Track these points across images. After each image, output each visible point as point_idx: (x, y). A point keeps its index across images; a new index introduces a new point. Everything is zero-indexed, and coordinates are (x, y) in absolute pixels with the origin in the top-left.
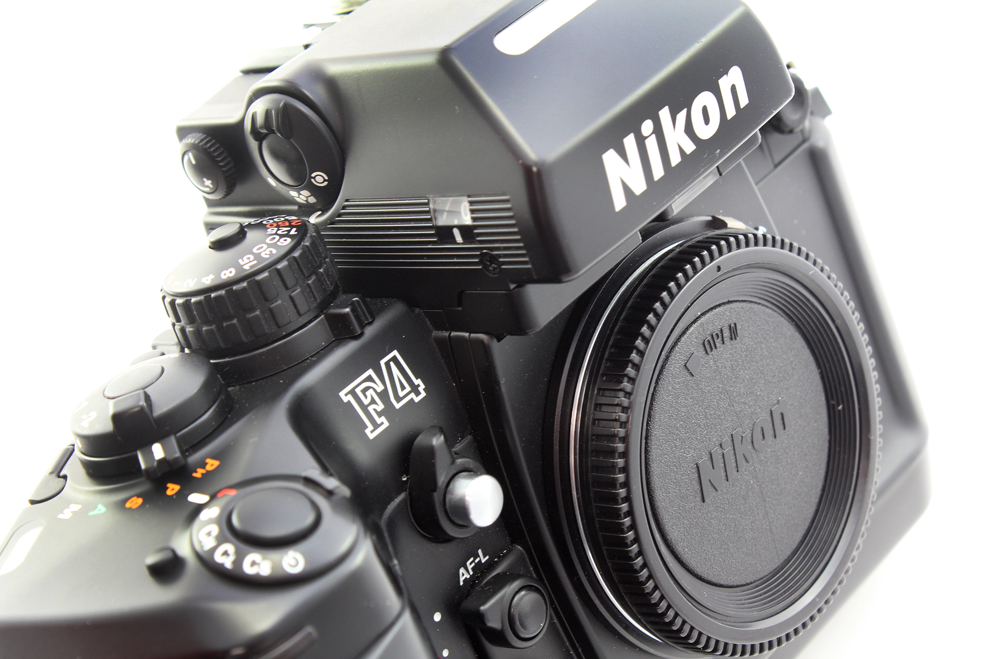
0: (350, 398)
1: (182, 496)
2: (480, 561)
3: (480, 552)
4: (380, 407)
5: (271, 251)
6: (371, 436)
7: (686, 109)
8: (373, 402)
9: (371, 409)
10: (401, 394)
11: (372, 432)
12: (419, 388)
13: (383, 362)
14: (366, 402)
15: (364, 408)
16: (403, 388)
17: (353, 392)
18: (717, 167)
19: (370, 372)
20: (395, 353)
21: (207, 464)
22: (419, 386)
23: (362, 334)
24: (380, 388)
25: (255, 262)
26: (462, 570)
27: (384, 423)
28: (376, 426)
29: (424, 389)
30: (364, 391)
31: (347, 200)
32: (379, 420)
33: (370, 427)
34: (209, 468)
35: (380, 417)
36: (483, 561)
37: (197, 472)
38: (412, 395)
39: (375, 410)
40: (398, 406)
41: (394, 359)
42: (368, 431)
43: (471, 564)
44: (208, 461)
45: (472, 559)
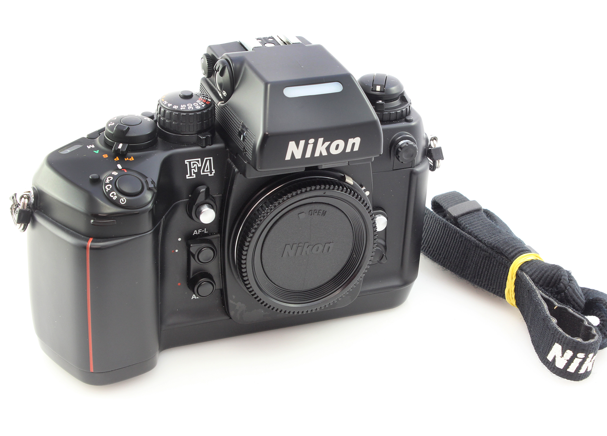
0: (188, 163)
1: (118, 162)
2: (204, 232)
3: (205, 229)
4: (196, 171)
5: (192, 108)
6: (187, 178)
7: (330, 142)
8: (195, 168)
9: (192, 170)
10: (205, 171)
11: (188, 177)
12: (213, 172)
13: (205, 159)
14: (192, 167)
15: (190, 169)
16: (207, 169)
17: (190, 162)
18: (349, 162)
19: (199, 159)
20: (212, 158)
21: (131, 158)
22: (213, 171)
23: (205, 147)
24: (200, 166)
25: (185, 109)
26: (196, 231)
27: (194, 176)
28: (191, 175)
29: (214, 174)
30: (194, 164)
31: (227, 105)
32: (193, 175)
33: (189, 175)
34: (130, 159)
35: (194, 174)
36: (205, 232)
37: (126, 158)
38: (209, 173)
39: (194, 171)
40: (202, 174)
41: (210, 160)
42: (187, 176)
43: (200, 231)
44: (132, 157)
45: (201, 230)
